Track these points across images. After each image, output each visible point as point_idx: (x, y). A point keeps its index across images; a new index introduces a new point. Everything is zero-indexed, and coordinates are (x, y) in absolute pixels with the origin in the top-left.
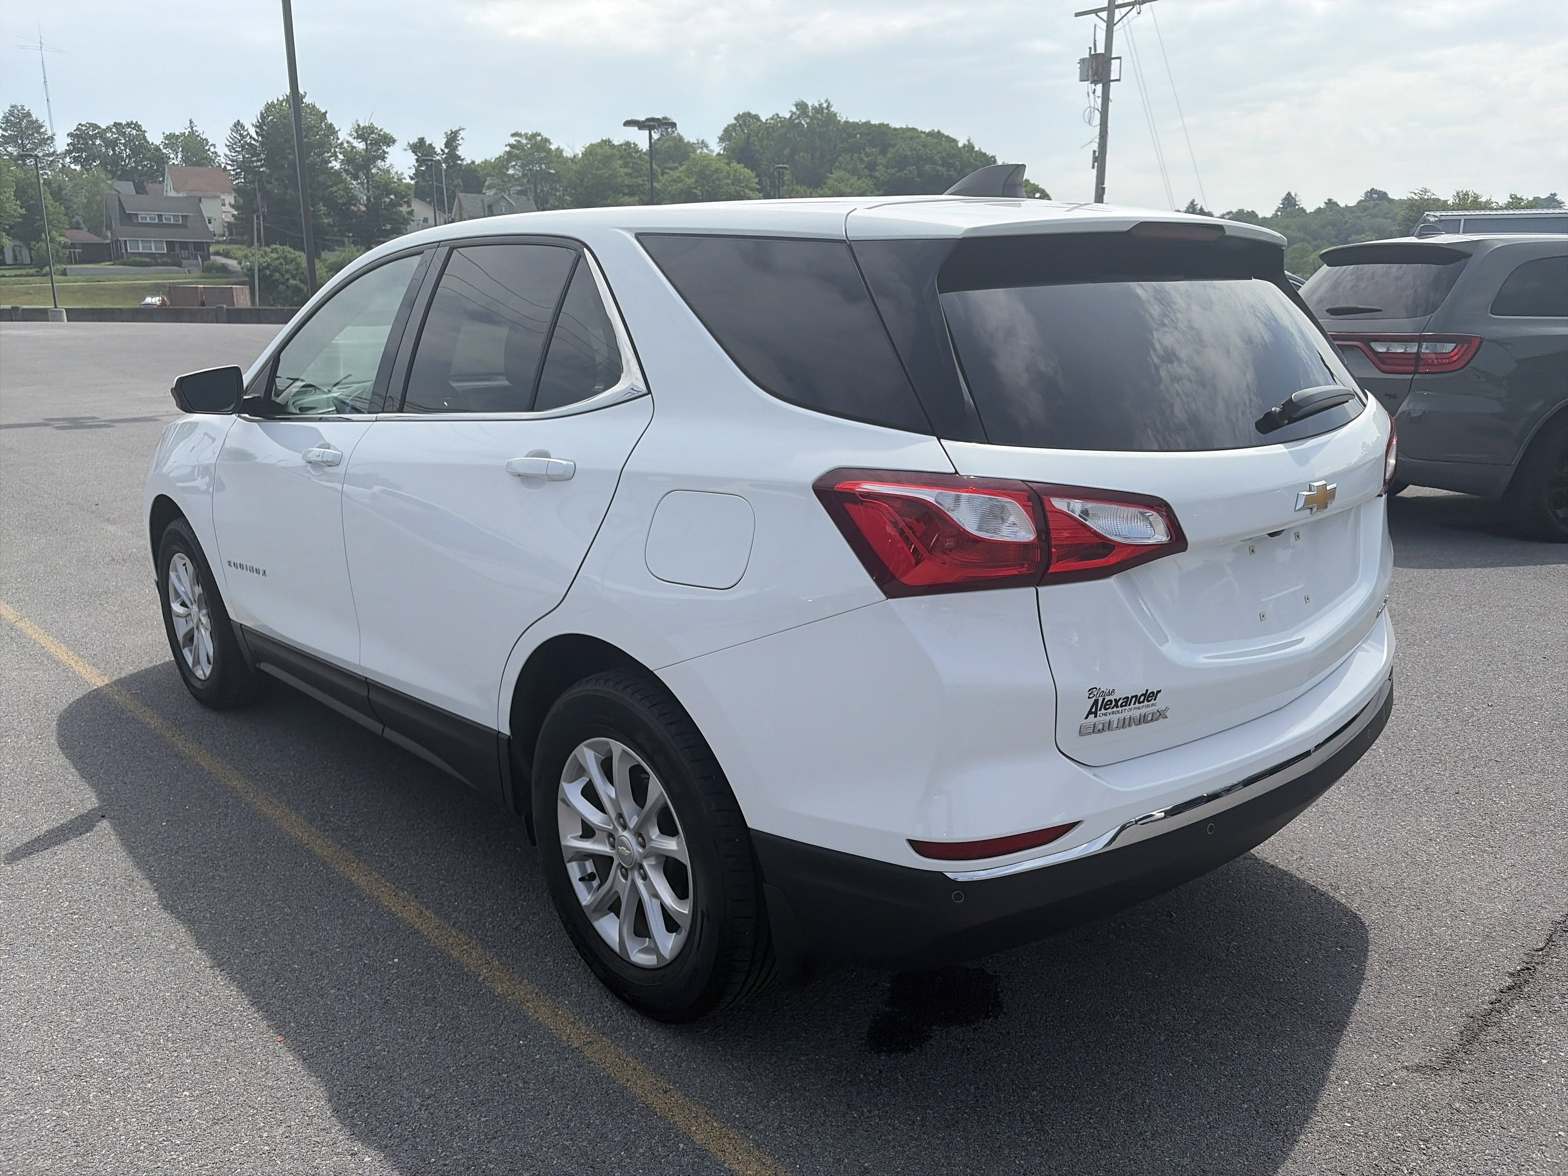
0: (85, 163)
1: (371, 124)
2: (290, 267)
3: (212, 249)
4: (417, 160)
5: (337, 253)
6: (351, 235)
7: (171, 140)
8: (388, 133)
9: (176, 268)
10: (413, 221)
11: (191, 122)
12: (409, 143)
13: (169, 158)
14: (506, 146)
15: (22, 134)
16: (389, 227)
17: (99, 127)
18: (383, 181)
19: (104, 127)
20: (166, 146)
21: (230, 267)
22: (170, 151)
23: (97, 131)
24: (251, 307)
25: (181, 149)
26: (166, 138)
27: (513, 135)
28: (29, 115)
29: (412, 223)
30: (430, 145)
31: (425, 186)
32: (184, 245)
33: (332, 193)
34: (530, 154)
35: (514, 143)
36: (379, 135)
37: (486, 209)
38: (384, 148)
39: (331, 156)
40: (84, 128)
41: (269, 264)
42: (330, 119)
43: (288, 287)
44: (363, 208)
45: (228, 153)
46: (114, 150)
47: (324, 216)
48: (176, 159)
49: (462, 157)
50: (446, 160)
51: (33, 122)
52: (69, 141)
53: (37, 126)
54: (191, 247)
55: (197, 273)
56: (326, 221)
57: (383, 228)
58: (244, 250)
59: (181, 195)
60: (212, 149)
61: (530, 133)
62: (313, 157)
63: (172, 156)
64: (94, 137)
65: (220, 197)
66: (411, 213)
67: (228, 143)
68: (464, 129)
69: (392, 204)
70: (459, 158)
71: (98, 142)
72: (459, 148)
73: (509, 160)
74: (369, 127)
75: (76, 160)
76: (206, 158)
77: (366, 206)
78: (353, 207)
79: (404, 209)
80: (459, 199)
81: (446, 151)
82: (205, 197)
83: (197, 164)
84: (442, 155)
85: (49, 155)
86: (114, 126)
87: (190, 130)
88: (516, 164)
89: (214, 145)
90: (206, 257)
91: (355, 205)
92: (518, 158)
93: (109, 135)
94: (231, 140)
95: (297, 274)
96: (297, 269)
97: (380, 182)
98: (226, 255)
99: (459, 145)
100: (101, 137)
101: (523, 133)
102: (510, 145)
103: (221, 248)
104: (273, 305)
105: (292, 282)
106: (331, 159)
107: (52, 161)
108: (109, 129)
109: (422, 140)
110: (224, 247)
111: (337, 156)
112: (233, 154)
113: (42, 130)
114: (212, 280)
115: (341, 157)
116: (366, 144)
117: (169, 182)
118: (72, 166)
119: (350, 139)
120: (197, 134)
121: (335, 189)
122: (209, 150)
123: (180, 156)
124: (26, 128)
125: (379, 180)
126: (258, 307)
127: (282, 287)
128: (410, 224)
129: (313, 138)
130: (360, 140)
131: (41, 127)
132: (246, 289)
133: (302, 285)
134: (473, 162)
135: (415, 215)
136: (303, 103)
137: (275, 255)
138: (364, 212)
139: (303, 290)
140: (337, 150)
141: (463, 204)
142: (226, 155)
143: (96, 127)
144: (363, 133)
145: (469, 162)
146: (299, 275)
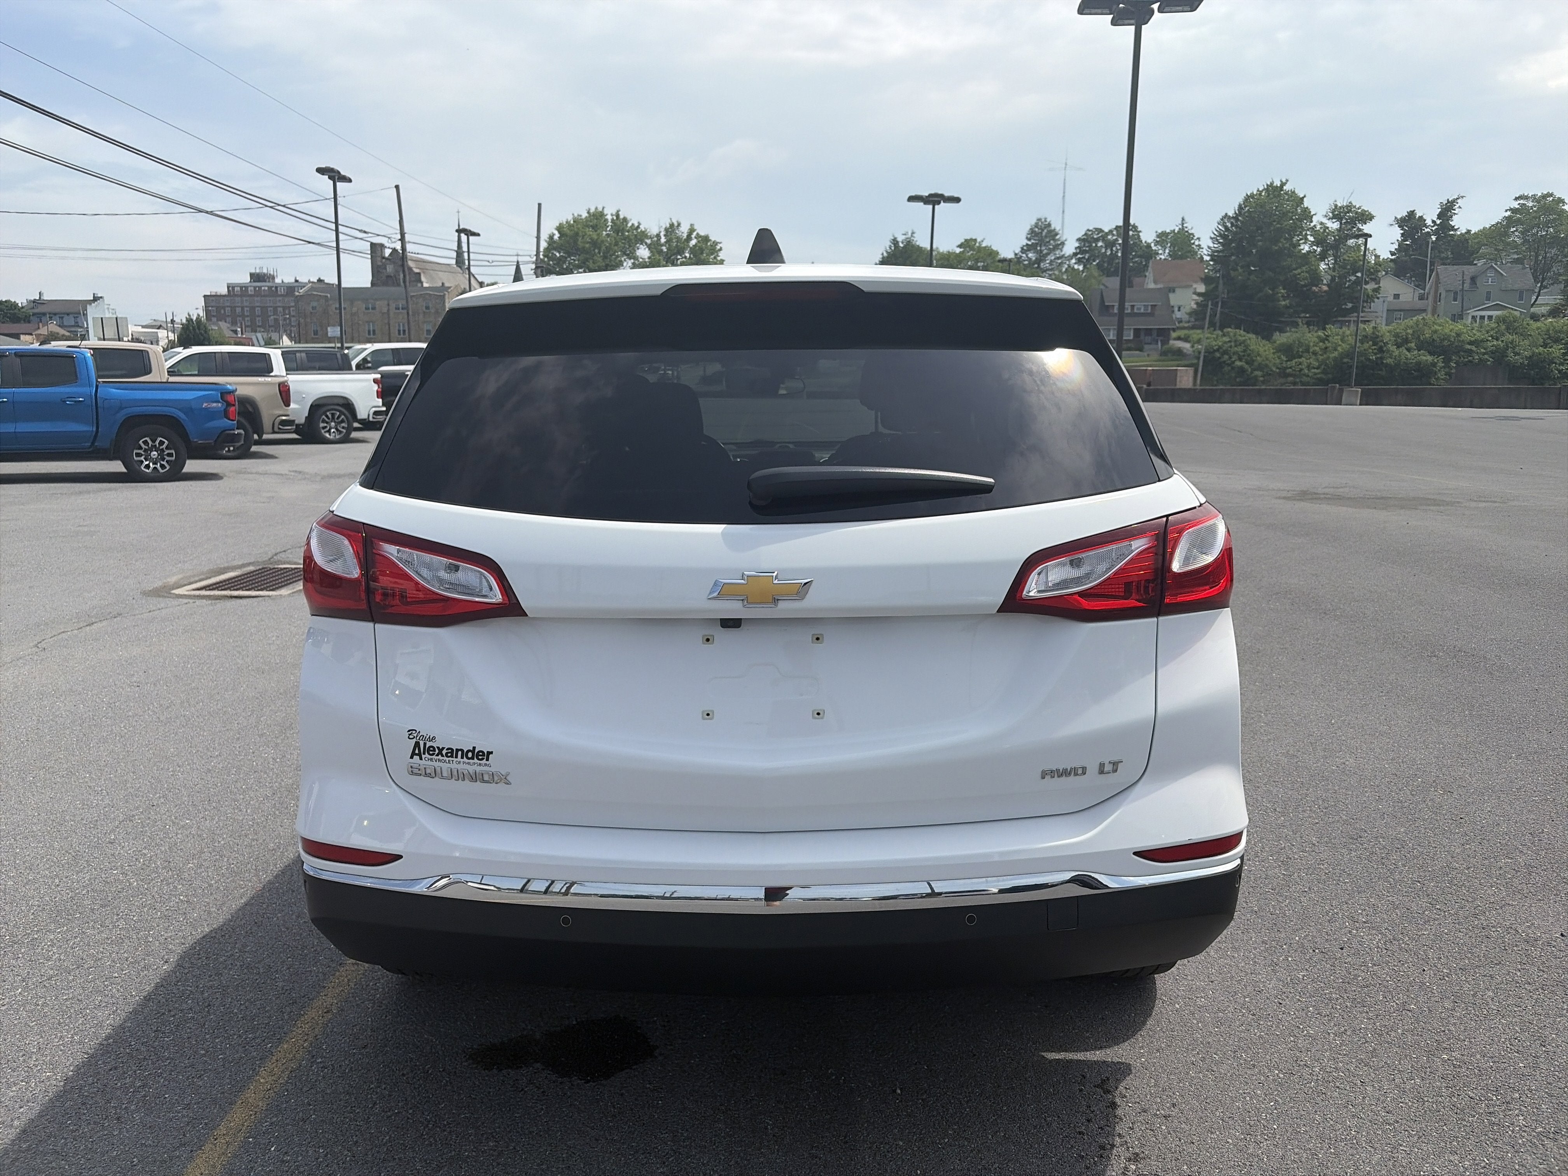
0: (1086, 263)
1: (1350, 203)
2: (1239, 349)
3: (1174, 335)
4: (1402, 235)
5: (1288, 334)
6: (1308, 315)
7: (1162, 238)
8: (1366, 209)
9: (1137, 352)
10: (1378, 298)
11: (1183, 219)
12: (1396, 218)
13: (1158, 254)
14: (1506, 211)
15: (1041, 242)
16: (1350, 305)
17: (1103, 231)
18: (1351, 259)
19: (1106, 230)
20: (1157, 243)
21: (1185, 351)
22: (1160, 248)
23: (1100, 235)
24: (1193, 387)
25: (1169, 245)
26: (1158, 236)
27: (1516, 199)
28: (1049, 225)
29: (1376, 300)
30: (1421, 217)
31: (1406, 262)
32: (1148, 332)
33: (1295, 275)
34: (1535, 218)
35: (1517, 206)
36: (1357, 213)
37: (1468, 281)
38: (1360, 226)
39: (1301, 239)
40: (1090, 233)
41: (1220, 347)
42: (1306, 203)
43: (1233, 368)
44: (1325, 288)
45: (1211, 245)
46: (1112, 250)
47: (1281, 299)
48: (1163, 255)
49: (1456, 227)
50: (1436, 233)
51: (1050, 232)
52: (1077, 245)
53: (1053, 234)
54: (1155, 334)
55: (1155, 356)
56: (1283, 303)
57: (1343, 307)
58: (1198, 334)
59: (1159, 286)
60: (1197, 243)
61: (1540, 194)
62: (1283, 243)
63: (1160, 252)
64: (1097, 240)
65: (1192, 286)
66: (1377, 290)
67: (1213, 236)
68: (1462, 197)
69: (1358, 282)
70: (1453, 228)
71: (1100, 244)
72: (1454, 217)
73: (1508, 226)
74: (1347, 206)
75: (1079, 261)
76: (1190, 252)
77: (1328, 285)
78: (1314, 288)
79: (1370, 287)
80: (1437, 274)
81: (1438, 222)
82: (1179, 287)
83: (1182, 257)
84: (1433, 227)
85: (1058, 258)
86: (1115, 229)
87: (1180, 227)
88: (1516, 231)
89: (1199, 239)
90: (1165, 342)
91: (1316, 286)
92: (1519, 222)
93: (1109, 237)
94: (1216, 233)
95: (1244, 356)
96: (1244, 351)
97: (1348, 260)
98: (1186, 339)
99: (1455, 214)
100: (1103, 240)
101: (1530, 195)
102: (1511, 209)
103: (1182, 333)
104: (1216, 386)
105: (1238, 363)
106: (1301, 242)
107: (1060, 263)
108: (1111, 231)
109: (1412, 214)
110: (1186, 332)
111: (1306, 239)
112: (1216, 246)
113: (1057, 237)
114: (1166, 363)
115: (1311, 239)
116: (1341, 223)
117: (1150, 274)
118: (1076, 267)
119: (1325, 220)
120: (1186, 230)
121: (1299, 271)
122: (1194, 244)
123: (1167, 251)
124: (1046, 237)
125: (1347, 258)
126: (1198, 387)
127: (1227, 369)
128: (1374, 302)
129: (1286, 223)
130: (1334, 220)
131: (1057, 234)
132: (1191, 370)
133: (1246, 366)
134: (1469, 231)
135: (1380, 292)
136: (1282, 190)
137: (1226, 339)
138: (1325, 292)
139: (1247, 370)
140: (1308, 233)
141: (1441, 277)
142: (1209, 247)
143: (1100, 230)
144: (1337, 213)
145: (1464, 231)
146: (1246, 357)
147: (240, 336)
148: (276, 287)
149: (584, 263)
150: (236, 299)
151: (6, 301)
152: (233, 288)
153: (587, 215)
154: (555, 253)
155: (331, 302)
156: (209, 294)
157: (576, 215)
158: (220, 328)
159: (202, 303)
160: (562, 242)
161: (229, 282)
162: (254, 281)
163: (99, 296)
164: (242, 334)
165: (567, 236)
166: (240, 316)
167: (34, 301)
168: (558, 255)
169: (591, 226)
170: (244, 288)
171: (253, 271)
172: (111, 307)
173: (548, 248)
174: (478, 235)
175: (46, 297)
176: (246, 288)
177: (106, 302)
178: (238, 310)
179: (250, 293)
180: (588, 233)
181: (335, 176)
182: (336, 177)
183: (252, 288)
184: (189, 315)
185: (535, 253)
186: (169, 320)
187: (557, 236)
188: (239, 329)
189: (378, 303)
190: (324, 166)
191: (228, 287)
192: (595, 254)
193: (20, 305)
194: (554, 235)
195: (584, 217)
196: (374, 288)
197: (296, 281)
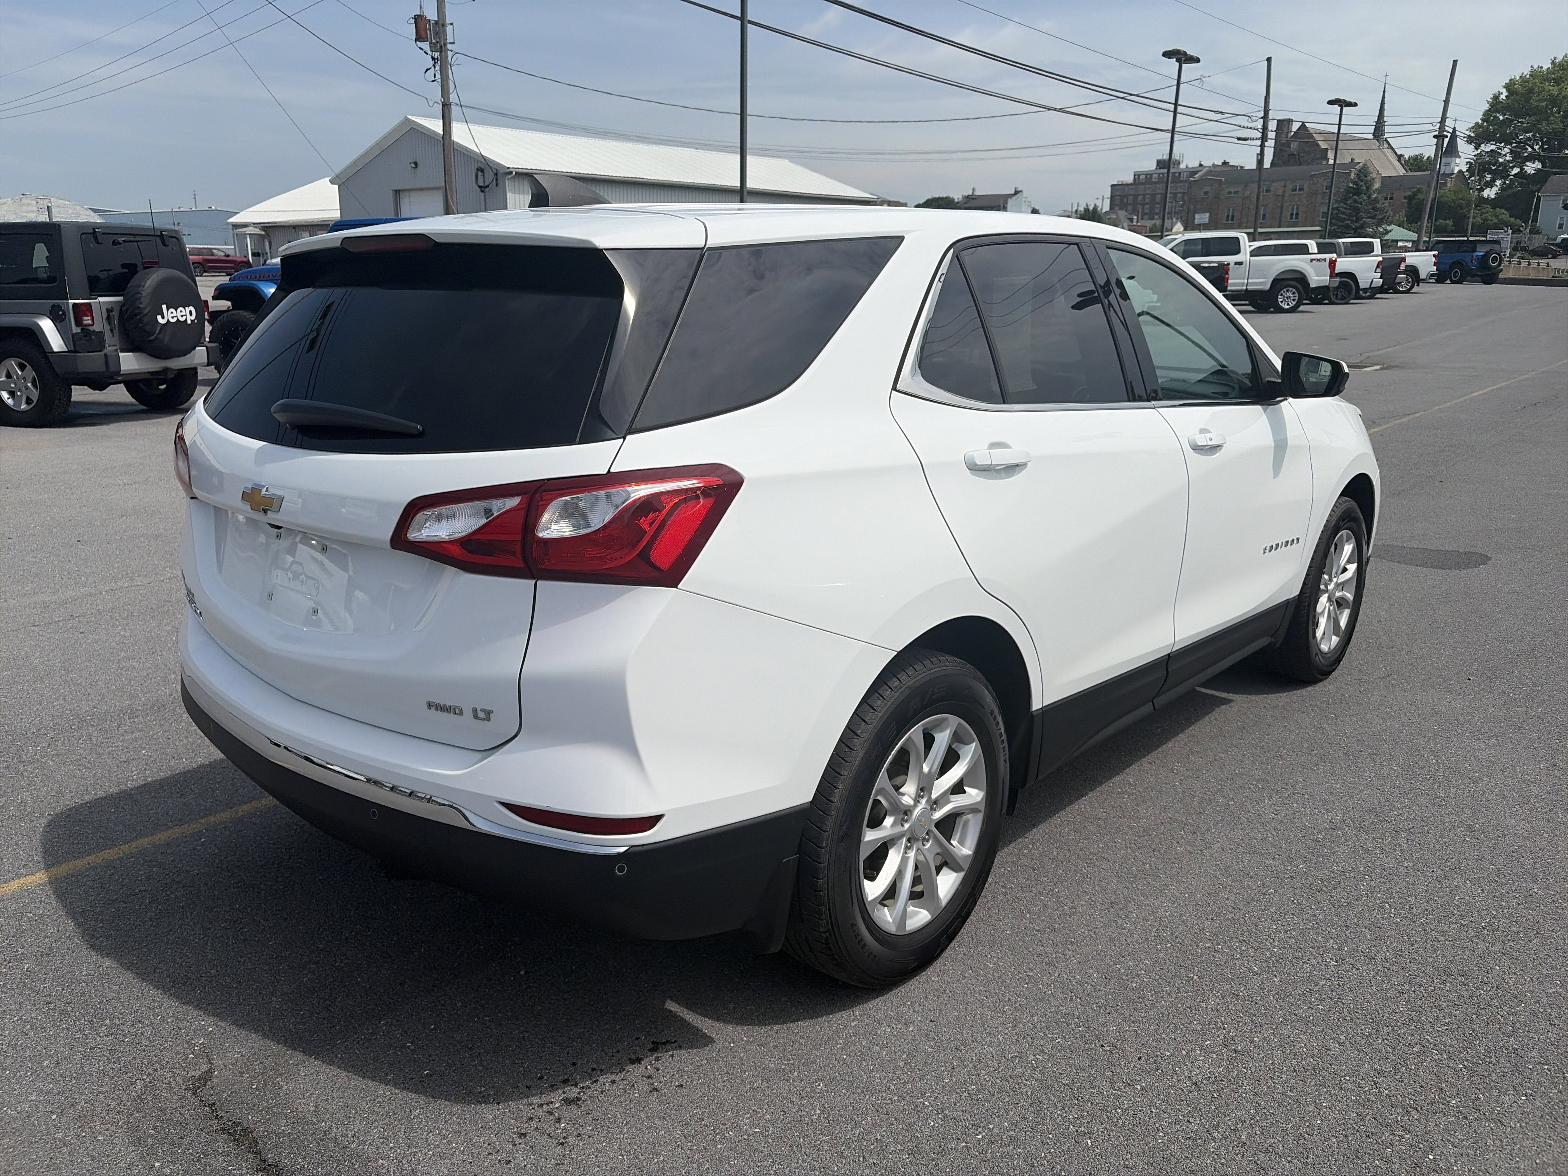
147: (1135, 224)
148: (1180, 173)
149: (1535, 125)
150: (1140, 187)
151: (946, 198)
152: (1139, 175)
153: (1550, 66)
154: (1498, 115)
155: (1224, 186)
156: (1116, 183)
157: (1535, 67)
158: (1118, 216)
159: (1108, 194)
160: (1509, 101)
161: (1136, 170)
162: (1160, 168)
163: (1020, 189)
164: (1138, 222)
165: (1517, 94)
166: (1140, 204)
167: (968, 197)
168: (1501, 118)
169: (1554, 79)
170: (1149, 175)
171: (1160, 158)
172: (1028, 200)
173: (1489, 110)
174: (1355, 105)
175: (977, 193)
176: (1151, 175)
177: (1024, 195)
178: (1140, 198)
179: (1154, 180)
180: (1547, 89)
181: (1181, 57)
182: (1183, 59)
183: (1157, 175)
184: (1087, 205)
185: (1439, 120)
186: (1074, 210)
187: (1505, 93)
188: (1135, 217)
189: (1274, 184)
190: (1171, 49)
191: (1135, 175)
192: (1552, 114)
193: (956, 201)
194: (1500, 93)
195: (1545, 68)
196: (1274, 168)
197: (1201, 165)
